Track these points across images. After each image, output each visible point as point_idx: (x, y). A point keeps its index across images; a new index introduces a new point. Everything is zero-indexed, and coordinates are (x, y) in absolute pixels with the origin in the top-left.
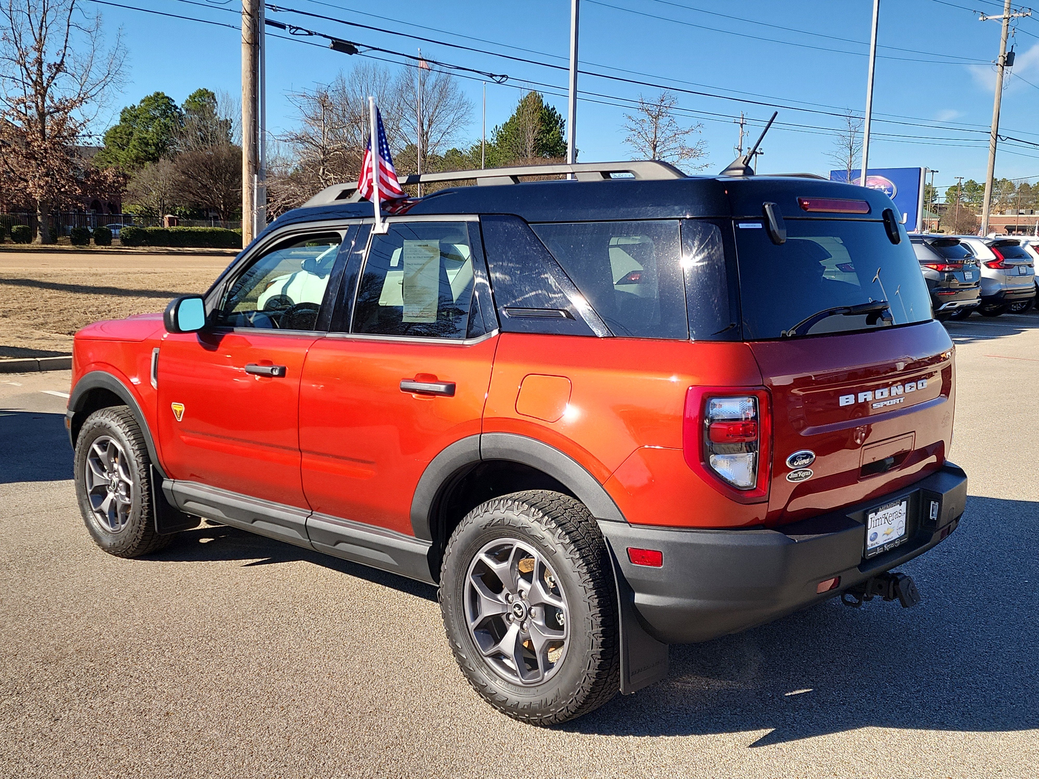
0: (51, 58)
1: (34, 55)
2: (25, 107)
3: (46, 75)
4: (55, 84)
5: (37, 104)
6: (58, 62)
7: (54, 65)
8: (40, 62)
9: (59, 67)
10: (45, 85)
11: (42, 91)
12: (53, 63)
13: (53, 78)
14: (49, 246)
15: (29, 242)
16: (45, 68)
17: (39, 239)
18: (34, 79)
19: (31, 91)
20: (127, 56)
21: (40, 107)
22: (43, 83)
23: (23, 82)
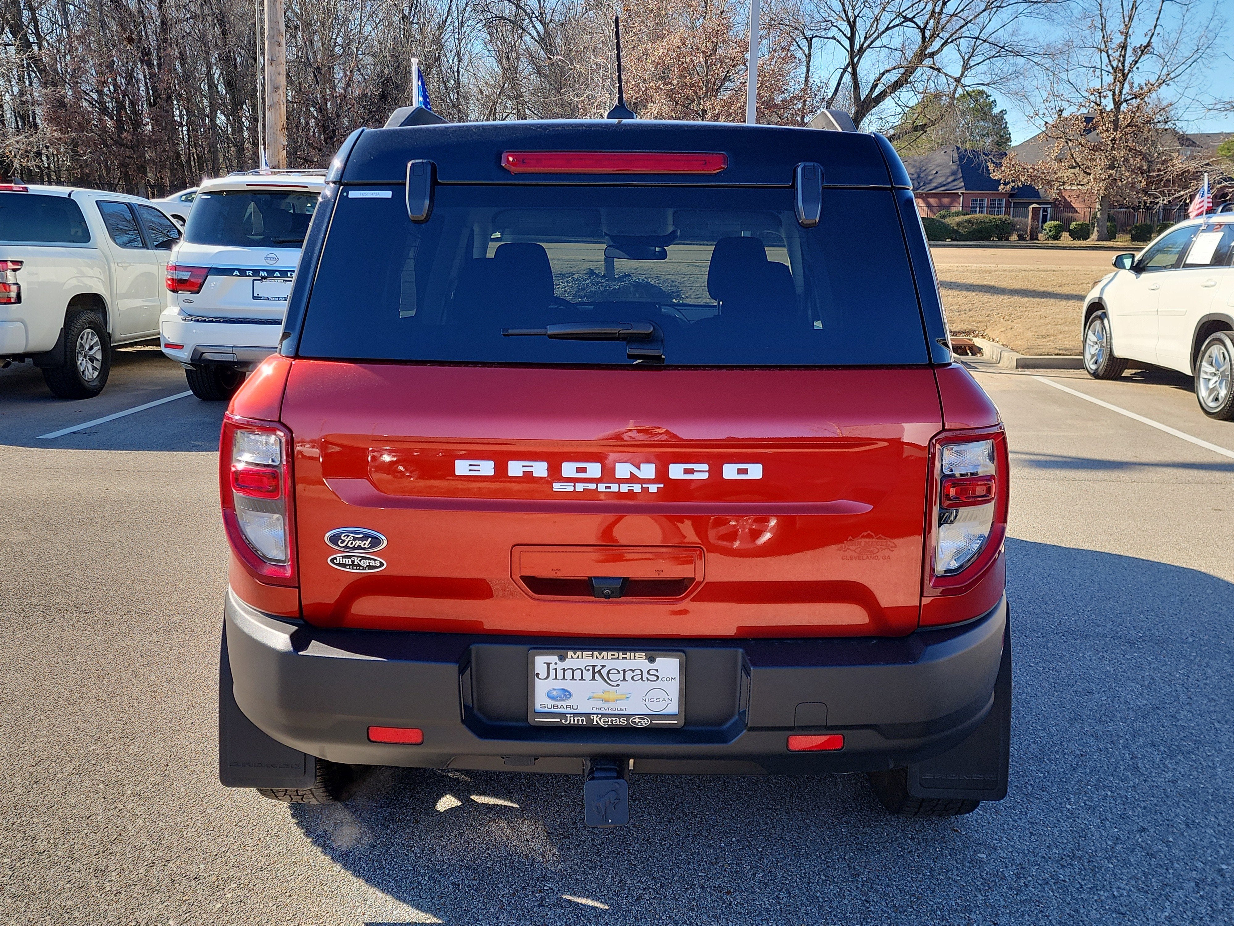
0: (1137, 40)
1: (1118, 39)
2: (1100, 97)
3: (1129, 60)
4: (1137, 68)
5: (1114, 92)
6: (1145, 44)
7: (1140, 48)
8: (1124, 47)
9: (1145, 49)
10: (1126, 71)
11: (1121, 79)
12: (1139, 46)
13: (1136, 62)
14: (1104, 243)
15: (1085, 238)
16: (1129, 51)
17: (1094, 235)
18: (1115, 66)
19: (1109, 79)
20: (1225, 25)
21: (1117, 96)
22: (1124, 70)
23: (1102, 70)
